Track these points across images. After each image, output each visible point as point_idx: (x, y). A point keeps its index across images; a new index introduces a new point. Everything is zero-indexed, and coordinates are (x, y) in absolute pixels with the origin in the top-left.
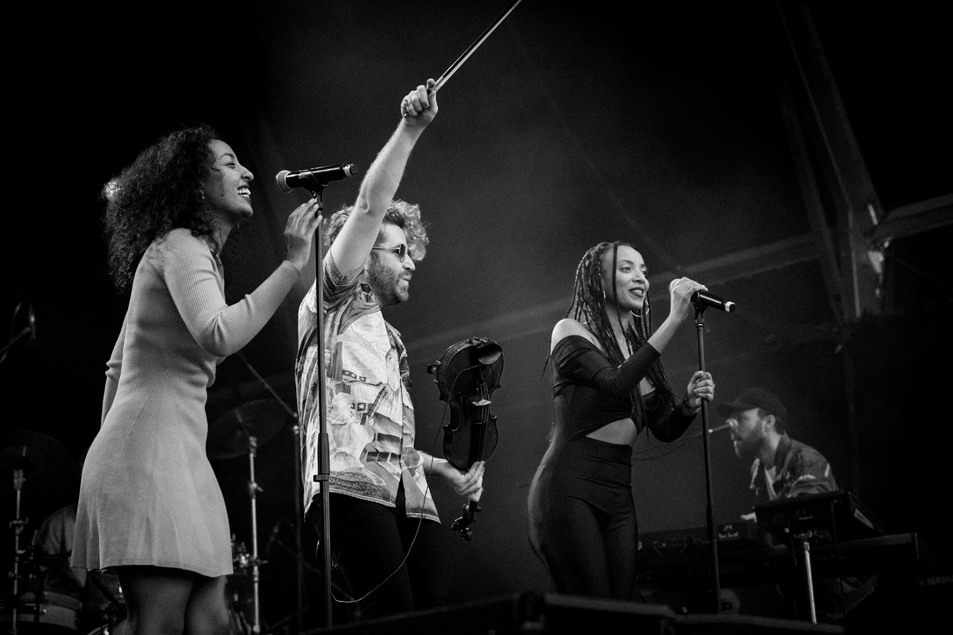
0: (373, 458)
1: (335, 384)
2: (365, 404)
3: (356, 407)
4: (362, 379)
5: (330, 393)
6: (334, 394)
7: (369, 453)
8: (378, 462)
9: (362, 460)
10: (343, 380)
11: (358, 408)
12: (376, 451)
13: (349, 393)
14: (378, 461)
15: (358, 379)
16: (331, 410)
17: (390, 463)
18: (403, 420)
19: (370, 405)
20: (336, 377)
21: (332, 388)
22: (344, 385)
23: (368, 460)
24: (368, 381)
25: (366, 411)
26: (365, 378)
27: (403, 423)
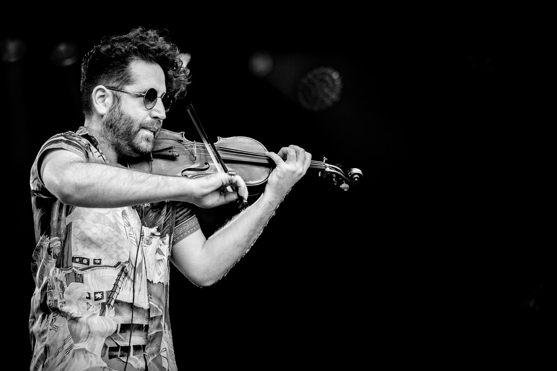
0: (115, 353)
1: (64, 275)
2: (103, 292)
3: (92, 296)
4: (96, 261)
5: (61, 285)
6: (66, 286)
7: (110, 348)
8: (121, 358)
9: (103, 358)
10: (73, 268)
11: (95, 297)
12: (116, 346)
13: (82, 282)
14: (121, 356)
15: (91, 264)
16: (64, 305)
17: (133, 357)
18: (149, 300)
19: (108, 292)
20: (65, 265)
21: (62, 280)
22: (75, 274)
23: (111, 357)
24: (103, 263)
25: (104, 301)
26: (100, 260)
27: (150, 305)
